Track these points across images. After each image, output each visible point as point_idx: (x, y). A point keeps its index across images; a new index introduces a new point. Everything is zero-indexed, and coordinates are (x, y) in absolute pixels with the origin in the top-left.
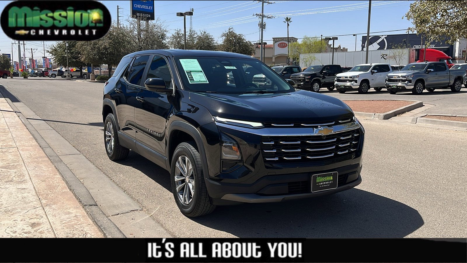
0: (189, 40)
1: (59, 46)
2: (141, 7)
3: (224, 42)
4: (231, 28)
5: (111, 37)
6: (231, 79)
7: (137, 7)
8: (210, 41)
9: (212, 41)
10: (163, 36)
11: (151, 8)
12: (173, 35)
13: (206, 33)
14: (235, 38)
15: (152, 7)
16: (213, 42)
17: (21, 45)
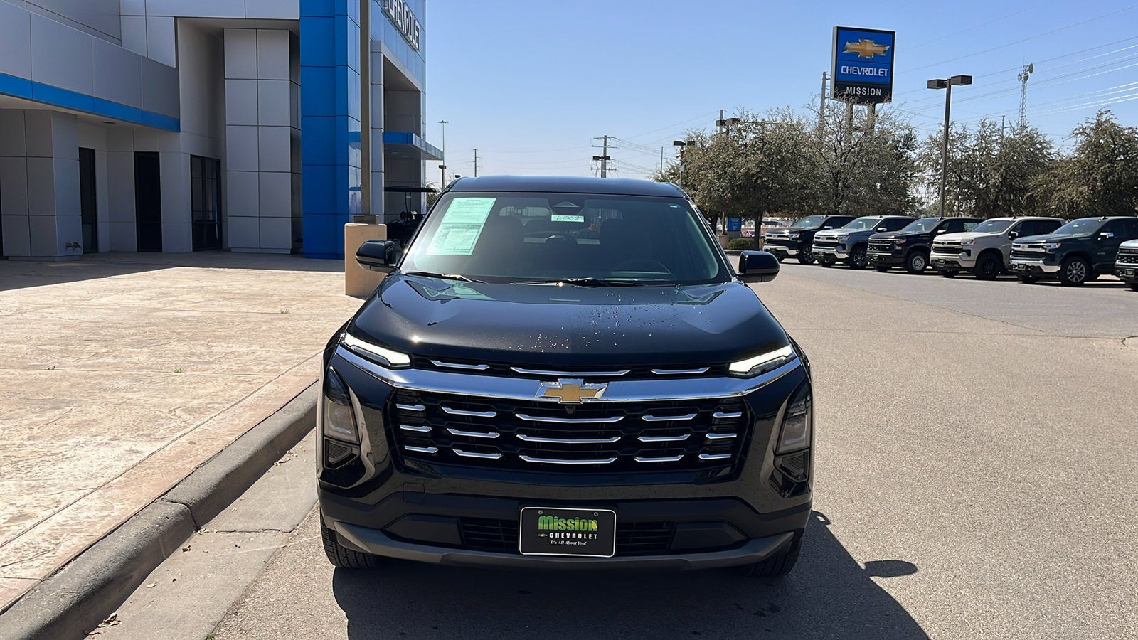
0: (977, 148)
1: (672, 171)
2: (857, 72)
3: (1081, 150)
4: (1106, 112)
5: (765, 147)
6: (1050, 250)
7: (849, 71)
8: (1039, 149)
9: (1043, 148)
10: (908, 141)
11: (884, 74)
12: (931, 138)
13: (1029, 129)
14: (1113, 138)
15: (886, 70)
16: (1049, 151)
17: (607, 171)
